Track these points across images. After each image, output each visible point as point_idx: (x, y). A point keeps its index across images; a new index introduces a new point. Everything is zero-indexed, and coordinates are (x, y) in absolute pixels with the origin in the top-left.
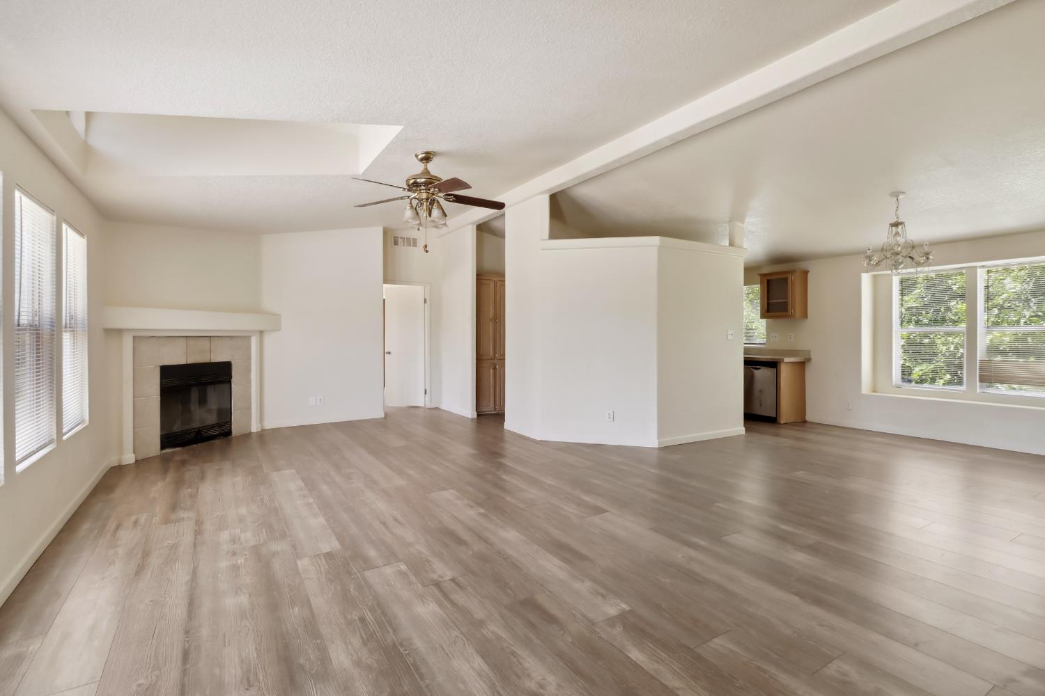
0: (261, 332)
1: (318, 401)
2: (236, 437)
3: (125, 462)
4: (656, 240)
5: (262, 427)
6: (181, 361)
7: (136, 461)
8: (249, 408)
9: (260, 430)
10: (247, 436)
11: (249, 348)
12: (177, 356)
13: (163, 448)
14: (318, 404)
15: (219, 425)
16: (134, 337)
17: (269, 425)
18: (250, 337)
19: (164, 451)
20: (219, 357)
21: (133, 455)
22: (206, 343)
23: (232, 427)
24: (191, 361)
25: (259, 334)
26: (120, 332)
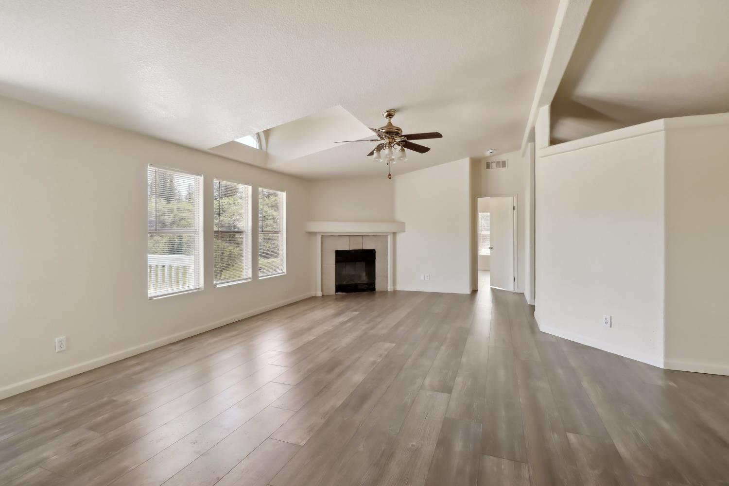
0: (394, 234)
1: (426, 277)
2: (377, 292)
3: (317, 295)
4: (660, 123)
5: (394, 289)
6: (346, 248)
7: (323, 296)
8: (387, 277)
9: (392, 290)
10: (385, 293)
11: (387, 242)
12: (345, 246)
13: (337, 291)
14: (426, 279)
15: (367, 284)
16: (322, 236)
17: (399, 288)
18: (387, 236)
19: (337, 293)
20: (368, 246)
21: (321, 293)
22: (360, 240)
23: (376, 286)
24: (351, 248)
25: (392, 235)
26: (315, 234)
